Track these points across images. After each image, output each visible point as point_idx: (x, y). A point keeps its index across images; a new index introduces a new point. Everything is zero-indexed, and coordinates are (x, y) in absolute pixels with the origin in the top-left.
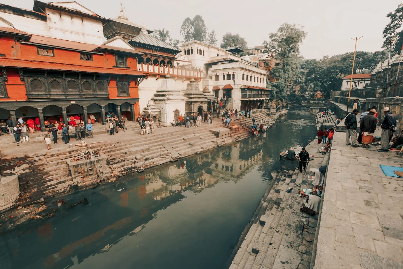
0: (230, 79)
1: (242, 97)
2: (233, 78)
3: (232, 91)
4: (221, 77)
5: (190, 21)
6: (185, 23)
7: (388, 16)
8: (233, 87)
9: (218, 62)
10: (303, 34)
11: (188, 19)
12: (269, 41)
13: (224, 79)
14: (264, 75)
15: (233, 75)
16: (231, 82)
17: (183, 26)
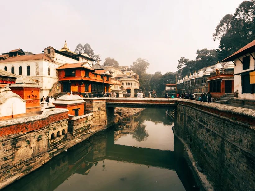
0: (129, 85)
1: (135, 93)
2: (131, 85)
3: (131, 90)
4: (125, 84)
5: (82, 46)
6: (78, 47)
7: (178, 61)
8: (131, 88)
9: (122, 77)
10: (148, 64)
11: (80, 45)
12: (133, 65)
13: (126, 85)
14: (138, 83)
15: (131, 83)
16: (130, 86)
17: (76, 48)
